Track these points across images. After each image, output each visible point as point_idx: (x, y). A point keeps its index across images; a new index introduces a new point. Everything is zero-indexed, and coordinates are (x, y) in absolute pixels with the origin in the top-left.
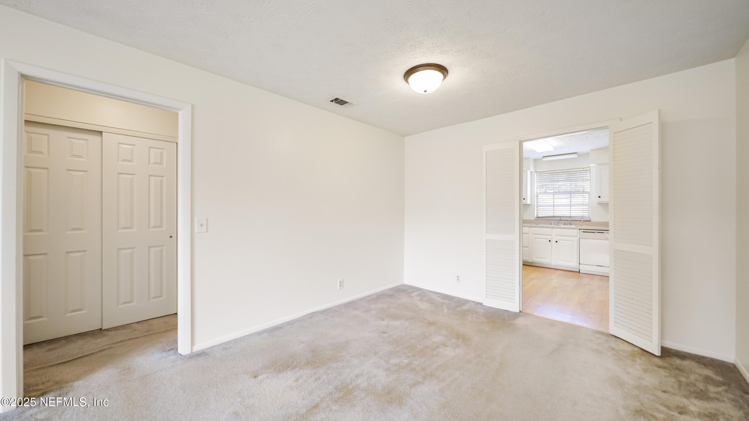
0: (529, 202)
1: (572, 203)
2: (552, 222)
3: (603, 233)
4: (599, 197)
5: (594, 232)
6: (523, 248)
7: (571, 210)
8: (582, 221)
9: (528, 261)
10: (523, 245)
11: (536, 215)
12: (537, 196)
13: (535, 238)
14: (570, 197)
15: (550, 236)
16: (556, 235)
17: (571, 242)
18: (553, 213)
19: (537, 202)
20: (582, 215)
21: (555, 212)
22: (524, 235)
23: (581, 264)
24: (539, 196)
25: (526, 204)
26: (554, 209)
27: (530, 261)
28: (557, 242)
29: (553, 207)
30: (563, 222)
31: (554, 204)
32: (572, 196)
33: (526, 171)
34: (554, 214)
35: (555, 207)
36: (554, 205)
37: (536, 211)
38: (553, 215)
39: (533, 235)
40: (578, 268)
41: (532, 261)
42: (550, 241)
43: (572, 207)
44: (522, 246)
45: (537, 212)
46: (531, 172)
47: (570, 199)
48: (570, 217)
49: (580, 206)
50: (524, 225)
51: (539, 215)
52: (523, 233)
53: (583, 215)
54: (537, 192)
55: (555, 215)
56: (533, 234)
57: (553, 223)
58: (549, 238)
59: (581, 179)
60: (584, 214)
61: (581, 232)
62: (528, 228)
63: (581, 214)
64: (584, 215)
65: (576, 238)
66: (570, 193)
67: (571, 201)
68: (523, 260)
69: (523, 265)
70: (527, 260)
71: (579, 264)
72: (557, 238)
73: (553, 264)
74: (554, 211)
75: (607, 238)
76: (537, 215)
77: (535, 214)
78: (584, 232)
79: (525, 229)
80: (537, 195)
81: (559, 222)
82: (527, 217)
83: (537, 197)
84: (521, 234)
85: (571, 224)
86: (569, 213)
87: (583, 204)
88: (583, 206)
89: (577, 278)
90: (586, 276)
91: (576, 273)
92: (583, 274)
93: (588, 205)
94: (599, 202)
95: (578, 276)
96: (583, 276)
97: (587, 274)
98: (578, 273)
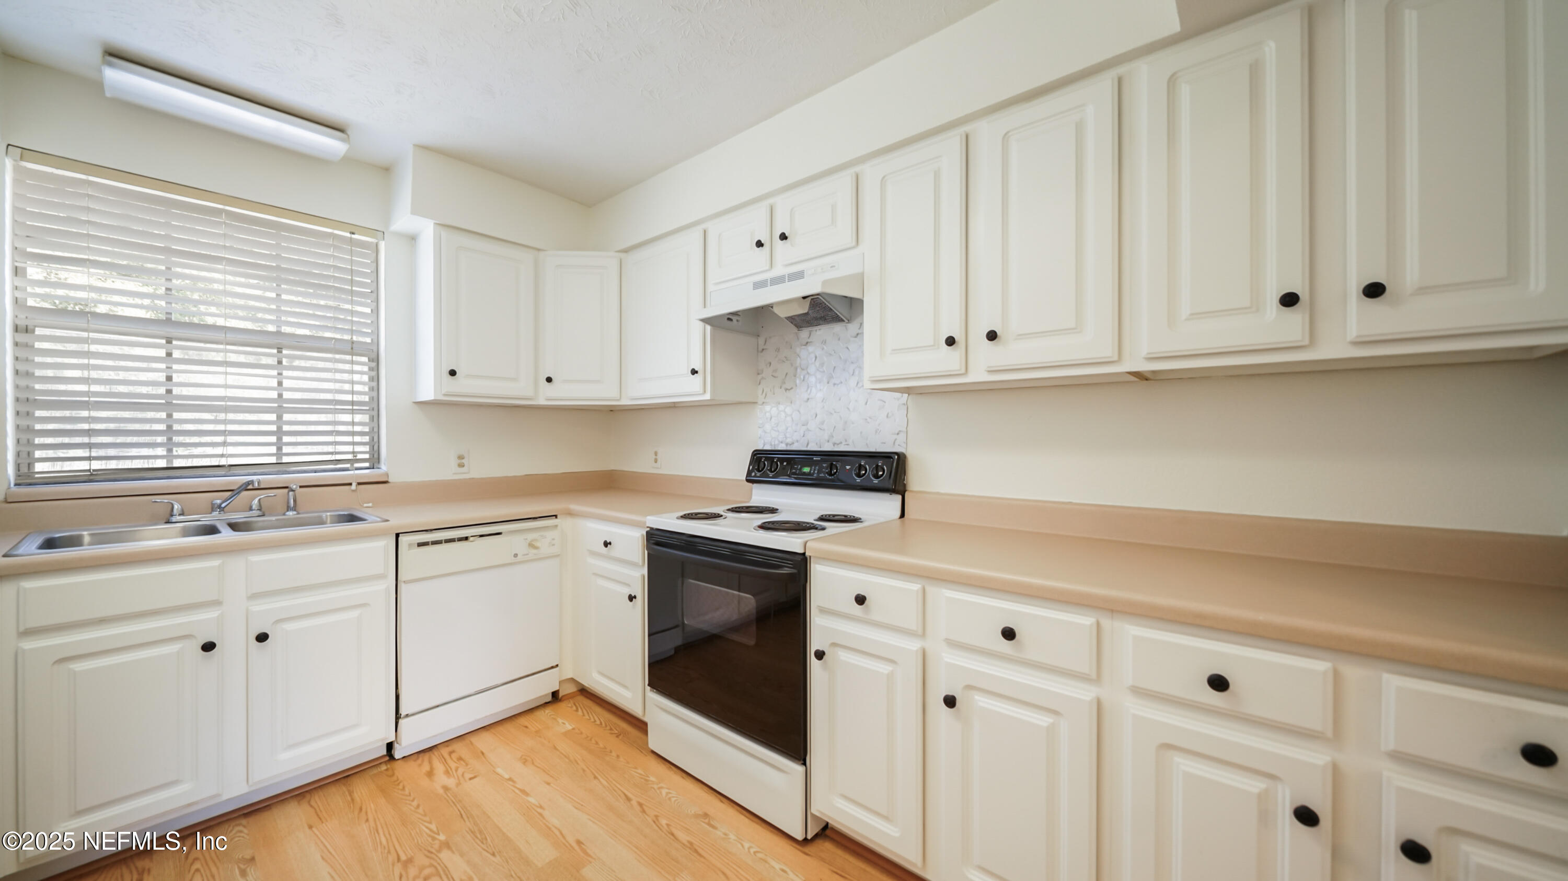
1: (286, 395)
3: (502, 532)
4: (453, 373)
5: (466, 538)
7: (279, 433)
8: (350, 484)
14: (276, 362)
15: (211, 614)
20: (350, 457)
28: (262, 638)
29: (163, 415)
31: (169, 392)
32: (287, 356)
36: (169, 404)
43: (286, 417)
47: (275, 372)
49: (336, 411)
51: (43, 466)
55: (177, 463)
57: (182, 514)
66: (277, 341)
67: (280, 384)
72: (256, 617)
75: (516, 555)
78: (421, 545)
86: (273, 449)
87: (353, 403)
88: (353, 414)
89: (404, 789)
90: (430, 762)
91: (380, 772)
92: (415, 761)
93: (368, 408)
94: (447, 395)
95: (398, 780)
96: (420, 765)
97: (430, 752)
98: (389, 766)
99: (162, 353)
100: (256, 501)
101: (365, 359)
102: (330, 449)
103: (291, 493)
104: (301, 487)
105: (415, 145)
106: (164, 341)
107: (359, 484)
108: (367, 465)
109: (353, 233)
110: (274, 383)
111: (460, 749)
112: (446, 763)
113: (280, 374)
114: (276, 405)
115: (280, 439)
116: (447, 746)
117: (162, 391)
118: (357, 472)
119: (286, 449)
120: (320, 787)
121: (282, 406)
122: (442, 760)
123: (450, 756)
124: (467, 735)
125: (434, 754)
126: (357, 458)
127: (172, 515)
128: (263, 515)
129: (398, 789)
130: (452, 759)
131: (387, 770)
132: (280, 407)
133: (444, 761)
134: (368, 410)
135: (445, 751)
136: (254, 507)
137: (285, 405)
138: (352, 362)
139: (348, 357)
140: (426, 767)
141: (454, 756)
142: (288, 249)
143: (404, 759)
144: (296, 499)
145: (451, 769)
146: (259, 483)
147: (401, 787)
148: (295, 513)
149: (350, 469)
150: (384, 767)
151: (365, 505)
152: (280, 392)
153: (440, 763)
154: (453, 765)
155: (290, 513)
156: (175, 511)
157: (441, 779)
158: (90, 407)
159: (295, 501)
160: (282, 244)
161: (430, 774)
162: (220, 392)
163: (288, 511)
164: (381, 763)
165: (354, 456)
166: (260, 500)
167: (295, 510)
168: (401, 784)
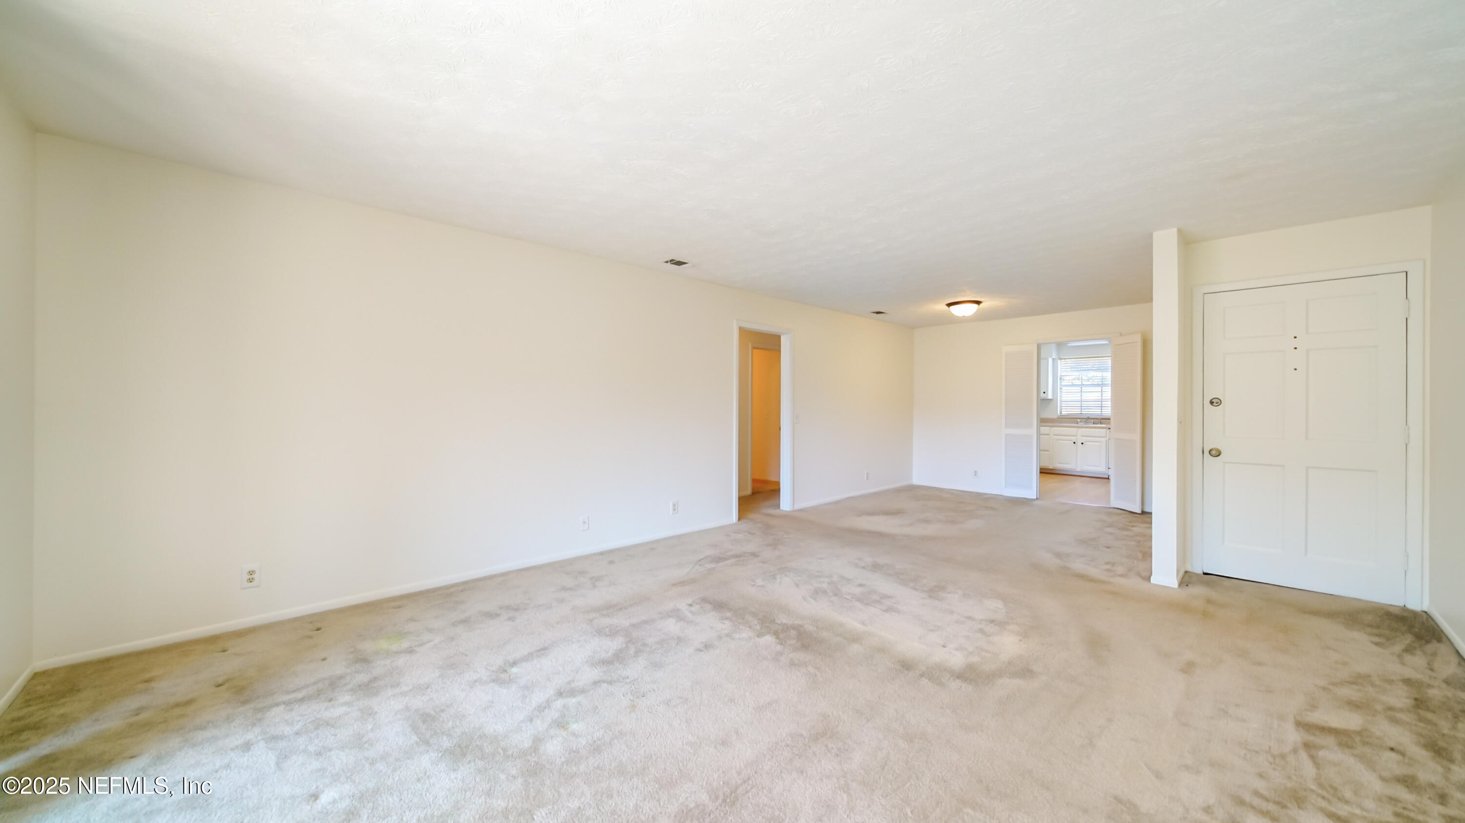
0: (1050, 397)
1: (1103, 398)
6: (1041, 452)
10: (1041, 448)
11: (1059, 413)
12: (1061, 389)
15: (1076, 437)
16: (1082, 436)
17: (1099, 444)
19: (1060, 396)
22: (1041, 436)
24: (1064, 389)
25: (1047, 398)
26: (1081, 405)
27: (1051, 468)
28: (1082, 443)
29: (1080, 403)
30: (1092, 421)
33: (1047, 359)
35: (1082, 403)
37: (1059, 408)
38: (1080, 413)
41: (1054, 468)
42: (1074, 443)
44: (1040, 450)
46: (1054, 360)
50: (1042, 424)
51: (1063, 412)
52: (1040, 434)
54: (1061, 384)
56: (1055, 435)
58: (1074, 439)
62: (1049, 428)
65: (1104, 440)
68: (1040, 466)
69: (1041, 472)
72: (1083, 439)
73: (1079, 469)
74: (1081, 408)
76: (1061, 413)
77: (1057, 412)
79: (1044, 430)
81: (1086, 420)
82: (1048, 414)
84: (1039, 434)
85: (1101, 423)
99: (1080, 391)
103: (1099, 420)
106: (1080, 388)
117: (1079, 398)
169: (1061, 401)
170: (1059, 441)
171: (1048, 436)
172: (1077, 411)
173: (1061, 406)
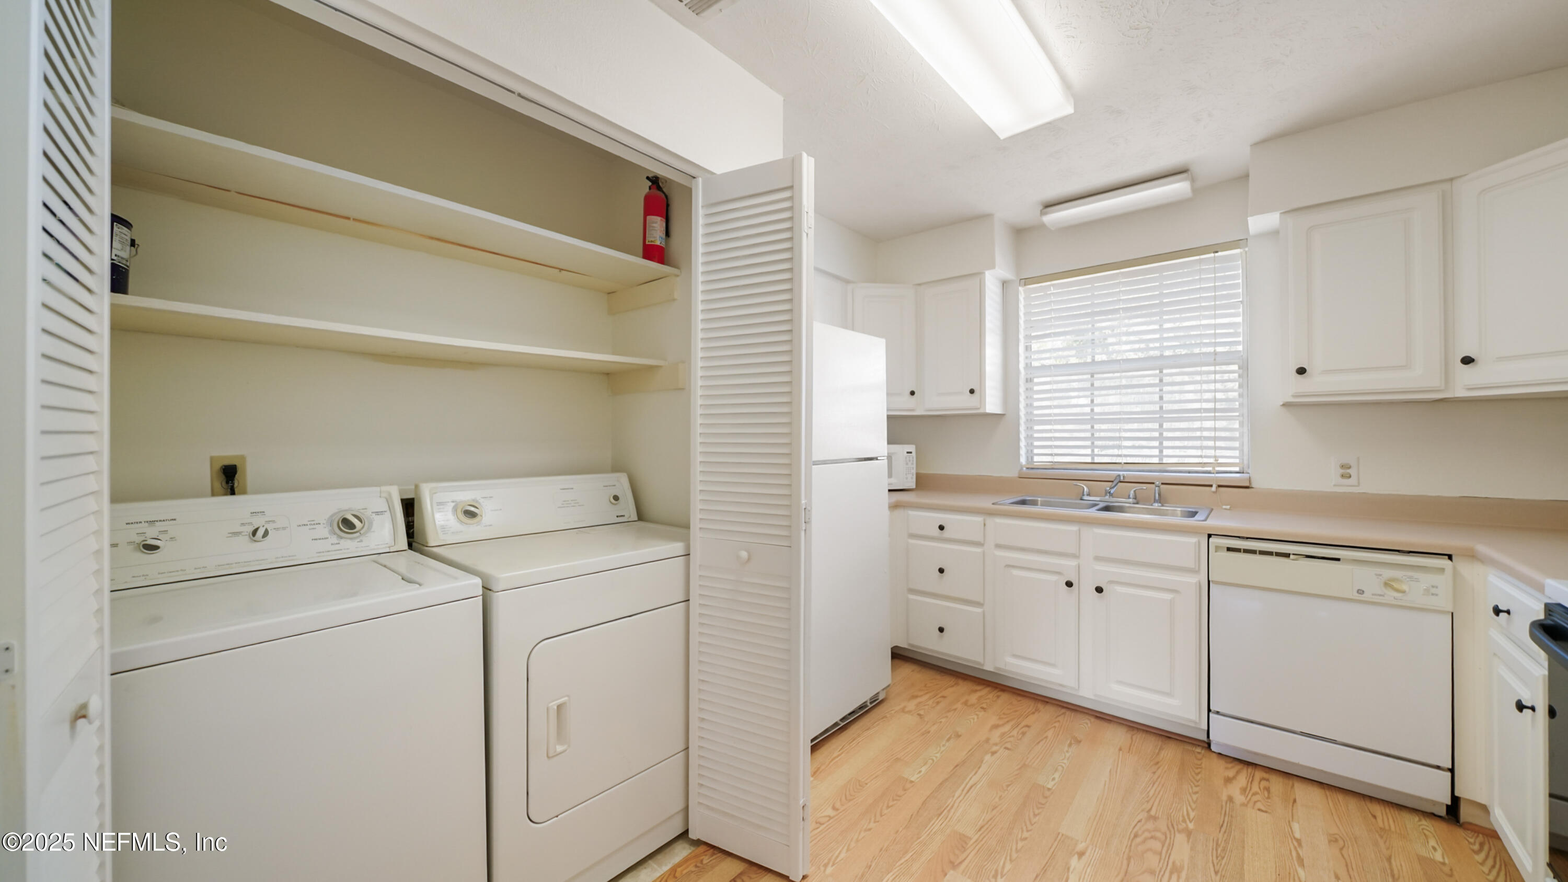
0: (992, 404)
1: (1166, 407)
2: (1086, 489)
3: (1338, 560)
4: (1301, 371)
5: (1287, 555)
7: (1161, 438)
8: (1211, 486)
9: (983, 665)
11: (1023, 460)
12: (1029, 380)
13: (1008, 566)
14: (1157, 381)
15: (1073, 563)
16: (1098, 559)
17: (1168, 596)
18: (1089, 451)
19: (1027, 407)
20: (1212, 461)
21: (1097, 447)
23: (1218, 713)
24: (1036, 380)
25: (981, 411)
26: (1093, 435)
27: (989, 667)
28: (1099, 590)
29: (1090, 427)
31: (1092, 411)
32: (1167, 375)
33: (982, 279)
34: (1093, 455)
35: (1096, 427)
36: (1092, 418)
37: (1023, 444)
38: (1089, 460)
39: (1000, 553)
40: (1204, 730)
41: (999, 669)
42: (1069, 584)
45: (1030, 447)
46: (1004, 284)
47: (1157, 389)
48: (1161, 467)
49: (1201, 419)
51: (1036, 459)
53: (1215, 457)
54: (1028, 366)
55: (1097, 460)
56: (998, 546)
57: (1089, 495)
58: (1068, 567)
59: (1205, 299)
60: (1219, 453)
61: (1217, 548)
62: (979, 519)
63: (1208, 456)
64: (1220, 461)
65: (1194, 582)
66: (1159, 363)
67: (1161, 398)
70: (979, 663)
71: (1209, 710)
72: (1103, 575)
74: (1093, 443)
75: (1361, 592)
76: (1030, 458)
77: (1018, 455)
78: (1229, 549)
80: (1029, 377)
81: (1112, 491)
83: (1029, 385)
86: (1157, 452)
87: (1215, 410)
88: (1215, 421)
89: (1197, 774)
90: (1238, 773)
91: (1193, 751)
92: (1226, 762)
93: (1237, 414)
94: (1296, 396)
95: (1200, 765)
96: (1227, 768)
97: (1246, 766)
98: (1203, 752)
99: (1088, 385)
100: (1132, 492)
101: (1235, 367)
102: (1199, 452)
103: (1157, 488)
104: (1162, 484)
105: (1251, 146)
106: (1089, 376)
107: (1220, 486)
108: (1237, 469)
109: (1217, 252)
110: (1156, 397)
111: (1277, 784)
112: (1251, 783)
113: (1161, 390)
114: (1158, 416)
115: (1161, 443)
116: (1266, 772)
117: (1088, 410)
118: (1217, 475)
119: (1166, 452)
120: (1147, 731)
121: (1162, 417)
122: (1249, 778)
123: (1261, 781)
124: (1295, 777)
125: (1247, 769)
126: (1218, 462)
127: (1083, 495)
128: (1137, 503)
129: (1194, 771)
130: (1259, 783)
131: (1199, 753)
132: (1161, 417)
133: (1250, 780)
134: (1238, 416)
135: (1259, 774)
136: (1131, 496)
137: (1165, 416)
138: (1215, 372)
139: (1212, 368)
140: (1231, 773)
141: (1264, 783)
142: (1168, 286)
143: (1220, 756)
144: (1160, 492)
145: (1250, 790)
146: (1124, 477)
147: (1197, 771)
148: (1160, 505)
149: (1212, 472)
150: (1199, 750)
151: (1224, 507)
152: (1161, 405)
153: (1246, 778)
154: (1255, 788)
155: (1156, 504)
156: (1085, 493)
157: (1234, 790)
158: (1052, 423)
159: (1159, 495)
160: (1164, 283)
161: (1228, 780)
162: (1116, 409)
163: (1154, 502)
164: (1199, 746)
165: (1216, 460)
166: (1135, 491)
167: (1160, 503)
168: (1199, 770)
169: (1031, 421)
170: (1015, 572)
171: (978, 550)
172: (1082, 455)
173: (1029, 437)
